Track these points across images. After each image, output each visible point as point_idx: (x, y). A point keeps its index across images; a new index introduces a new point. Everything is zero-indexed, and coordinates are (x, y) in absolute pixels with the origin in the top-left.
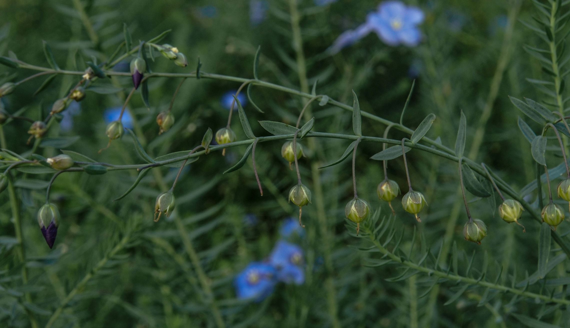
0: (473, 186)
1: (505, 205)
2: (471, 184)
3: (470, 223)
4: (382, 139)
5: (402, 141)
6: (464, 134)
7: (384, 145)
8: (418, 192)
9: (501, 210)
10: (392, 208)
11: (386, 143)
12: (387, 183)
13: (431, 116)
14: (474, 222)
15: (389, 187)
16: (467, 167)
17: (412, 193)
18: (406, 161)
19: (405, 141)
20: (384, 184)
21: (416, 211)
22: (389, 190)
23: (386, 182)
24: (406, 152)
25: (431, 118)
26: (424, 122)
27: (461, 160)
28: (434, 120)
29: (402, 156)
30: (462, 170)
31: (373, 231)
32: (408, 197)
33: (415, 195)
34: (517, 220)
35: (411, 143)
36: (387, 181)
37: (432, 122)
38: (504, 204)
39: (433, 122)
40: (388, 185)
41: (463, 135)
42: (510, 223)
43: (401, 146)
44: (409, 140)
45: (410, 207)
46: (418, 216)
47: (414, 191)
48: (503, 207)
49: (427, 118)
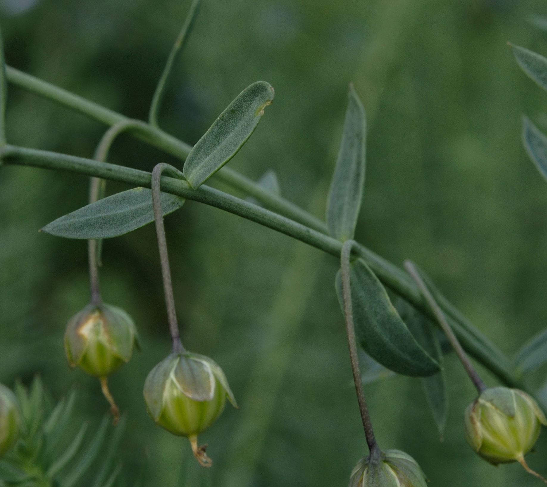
0: (386, 338)
1: (488, 405)
2: (378, 330)
3: (375, 465)
4: (88, 161)
5: (152, 174)
6: (359, 164)
7: (96, 185)
8: (206, 357)
9: (474, 423)
10: (109, 398)
11: (101, 176)
12: (97, 314)
13: (258, 91)
14: (387, 461)
15: (102, 330)
16: (367, 273)
17: (184, 361)
18: (165, 243)
19: (165, 173)
20: (87, 319)
21: (192, 426)
22: (104, 338)
23: (93, 312)
24: (164, 214)
25: (257, 98)
26: (233, 111)
27: (349, 249)
28: (268, 104)
29: (153, 225)
30: (351, 284)
31: (46, 468)
32: (166, 375)
33: (191, 370)
34: (526, 456)
35: (183, 181)
36: (99, 309)
37: (261, 109)
38: (481, 401)
39: (262, 112)
40: (101, 322)
41: (353, 166)
42: (501, 466)
43: (148, 190)
44: (179, 172)
45: (173, 414)
46: (199, 444)
47: (188, 353)
48: (480, 411)
49: (244, 97)
